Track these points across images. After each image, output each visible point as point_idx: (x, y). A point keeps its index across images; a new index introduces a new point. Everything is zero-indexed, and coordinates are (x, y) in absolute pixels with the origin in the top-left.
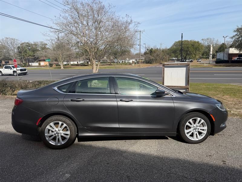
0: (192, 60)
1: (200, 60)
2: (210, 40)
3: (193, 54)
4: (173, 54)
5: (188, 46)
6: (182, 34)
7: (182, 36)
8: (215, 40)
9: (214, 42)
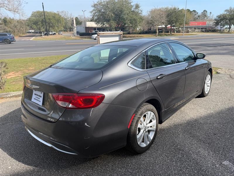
0: (55, 33)
1: (61, 33)
2: (65, 13)
3: (56, 26)
4: (34, 26)
5: (49, 17)
6: (43, 3)
7: (43, 6)
8: (69, 13)
9: (68, 15)
